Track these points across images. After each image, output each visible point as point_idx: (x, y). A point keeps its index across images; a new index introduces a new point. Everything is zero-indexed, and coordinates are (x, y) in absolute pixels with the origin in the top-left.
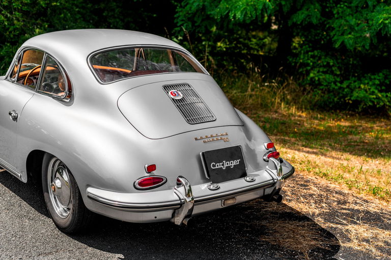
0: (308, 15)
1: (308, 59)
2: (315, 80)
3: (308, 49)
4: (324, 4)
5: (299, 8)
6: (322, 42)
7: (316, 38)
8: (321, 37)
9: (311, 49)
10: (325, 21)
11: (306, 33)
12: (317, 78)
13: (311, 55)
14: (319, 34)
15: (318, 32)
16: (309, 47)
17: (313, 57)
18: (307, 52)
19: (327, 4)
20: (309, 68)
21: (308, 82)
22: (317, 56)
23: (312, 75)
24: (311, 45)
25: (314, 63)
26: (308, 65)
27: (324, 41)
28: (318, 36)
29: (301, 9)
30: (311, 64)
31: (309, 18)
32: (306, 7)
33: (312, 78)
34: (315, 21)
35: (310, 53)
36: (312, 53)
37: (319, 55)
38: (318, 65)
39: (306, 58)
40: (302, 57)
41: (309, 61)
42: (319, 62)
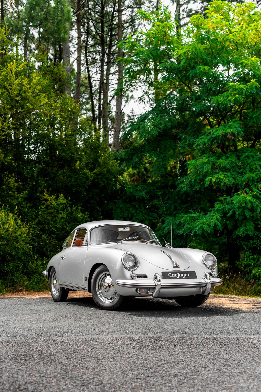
0: (246, 230)
1: (250, 261)
2: (257, 275)
3: (249, 254)
4: (257, 222)
5: (239, 225)
6: (258, 248)
7: (254, 245)
8: (257, 245)
9: (251, 254)
10: (259, 234)
11: (246, 243)
12: (257, 274)
13: (252, 258)
14: (256, 243)
15: (255, 241)
16: (250, 253)
17: (253, 259)
18: (249, 256)
19: (258, 222)
20: (251, 267)
21: (252, 277)
22: (256, 258)
23: (253, 272)
24: (250, 251)
25: (254, 264)
26: (250, 265)
27: (259, 247)
28: (255, 244)
29: (241, 226)
30: (252, 264)
31: (246, 232)
32: (244, 224)
33: (254, 274)
34: (251, 234)
35: (251, 257)
36: (252, 257)
37: (257, 258)
38: (257, 265)
39: (248, 260)
40: (245, 260)
41: (251, 263)
42: (258, 263)
